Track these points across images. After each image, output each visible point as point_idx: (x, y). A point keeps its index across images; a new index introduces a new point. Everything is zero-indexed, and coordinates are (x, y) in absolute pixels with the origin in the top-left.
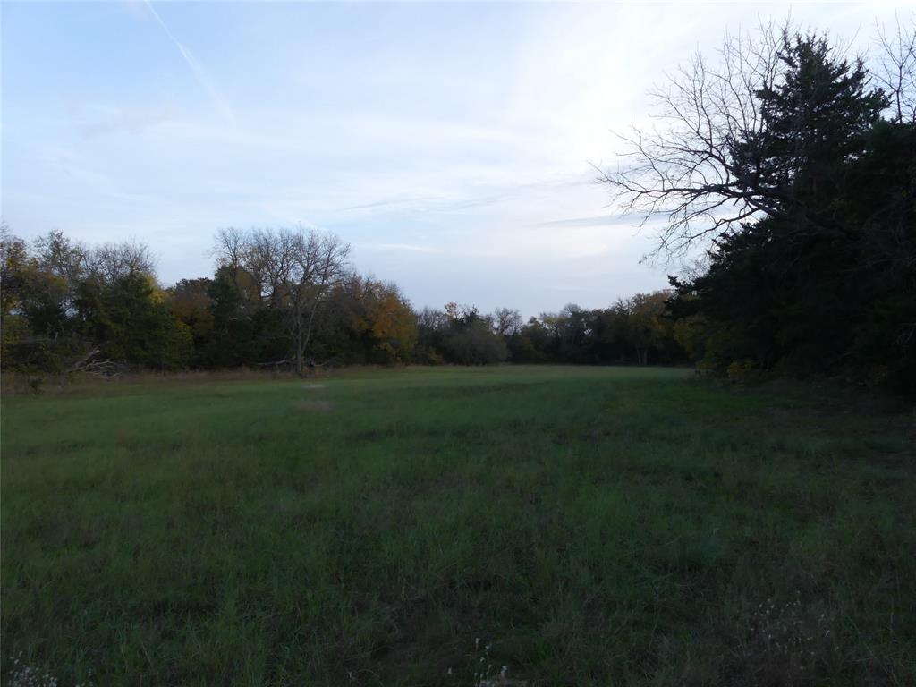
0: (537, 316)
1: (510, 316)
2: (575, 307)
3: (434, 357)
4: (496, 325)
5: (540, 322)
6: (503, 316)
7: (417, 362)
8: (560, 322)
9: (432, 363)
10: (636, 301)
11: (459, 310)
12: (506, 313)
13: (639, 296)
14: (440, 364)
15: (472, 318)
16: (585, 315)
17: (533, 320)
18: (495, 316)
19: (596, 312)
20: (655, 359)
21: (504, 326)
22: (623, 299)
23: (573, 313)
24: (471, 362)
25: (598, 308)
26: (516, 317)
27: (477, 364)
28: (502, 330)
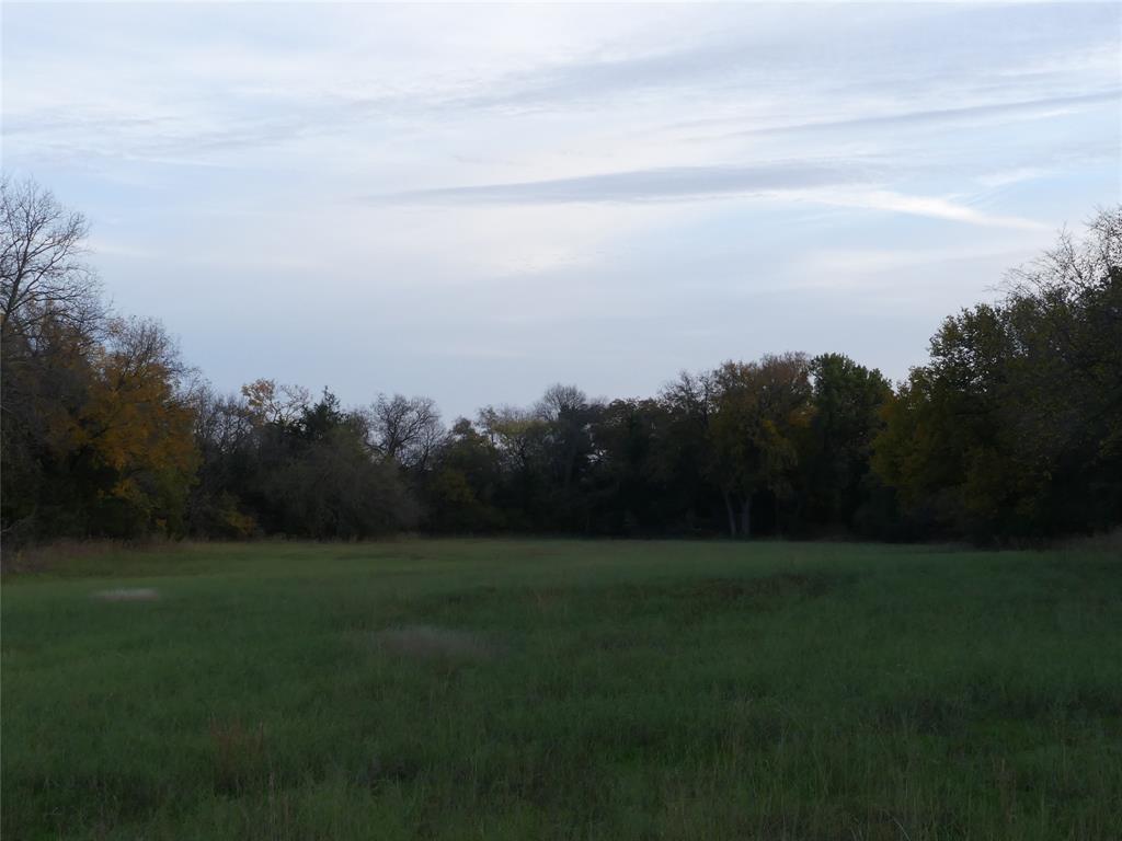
0: (473, 417)
1: (413, 415)
2: (573, 393)
3: (235, 519)
4: (376, 437)
5: (480, 430)
6: (394, 415)
7: (193, 533)
8: (529, 432)
9: (232, 534)
10: (722, 379)
11: (281, 398)
12: (401, 407)
13: (730, 367)
14: (250, 537)
15: (322, 420)
16: (596, 413)
17: (463, 426)
18: (373, 416)
19: (620, 408)
20: (768, 520)
21: (394, 442)
22: (694, 374)
23: (564, 408)
24: (329, 532)
25: (624, 397)
26: (427, 418)
27: (346, 537)
28: (392, 450)
